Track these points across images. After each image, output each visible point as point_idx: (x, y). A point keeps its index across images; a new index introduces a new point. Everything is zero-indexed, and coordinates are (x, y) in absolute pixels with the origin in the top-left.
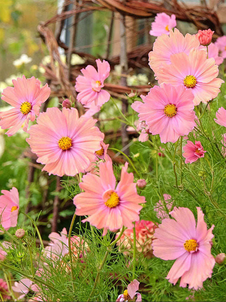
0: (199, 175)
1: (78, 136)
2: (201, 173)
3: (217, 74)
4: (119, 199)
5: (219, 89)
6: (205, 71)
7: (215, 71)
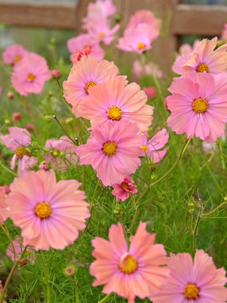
0: (115, 212)
1: (56, 201)
2: (117, 210)
3: (146, 100)
4: (137, 263)
5: (152, 117)
6: (129, 100)
7: (142, 97)
